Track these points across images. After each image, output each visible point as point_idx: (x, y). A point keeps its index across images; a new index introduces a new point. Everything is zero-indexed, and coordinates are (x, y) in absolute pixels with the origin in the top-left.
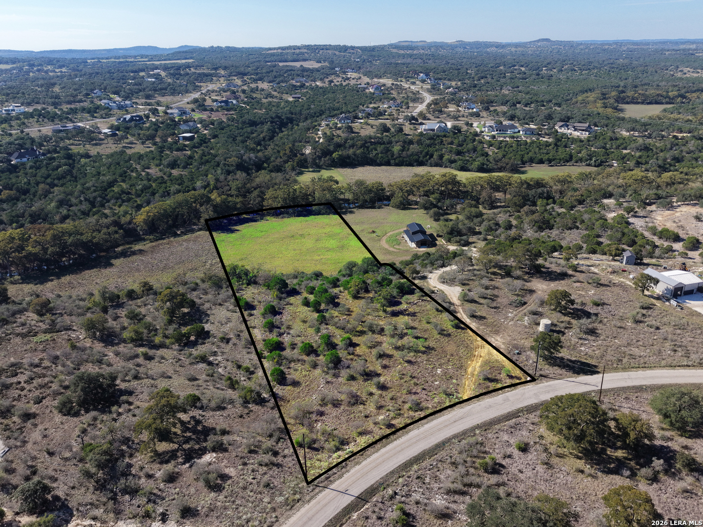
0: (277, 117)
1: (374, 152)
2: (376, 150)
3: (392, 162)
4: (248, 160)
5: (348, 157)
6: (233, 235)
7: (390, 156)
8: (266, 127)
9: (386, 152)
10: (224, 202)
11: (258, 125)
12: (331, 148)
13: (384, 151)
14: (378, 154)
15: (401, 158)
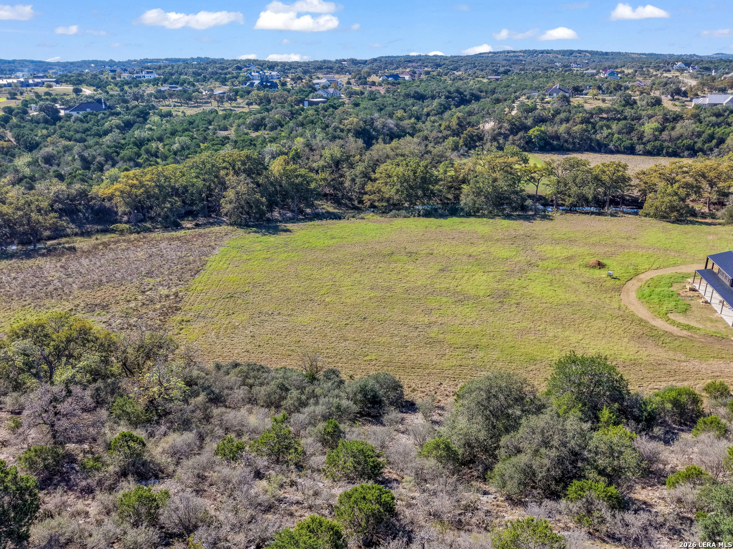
2: (609, 127)
4: (380, 126)
5: (557, 137)
9: (629, 133)
11: (426, 99)
12: (529, 122)
13: (625, 130)
14: (613, 135)
15: (658, 143)
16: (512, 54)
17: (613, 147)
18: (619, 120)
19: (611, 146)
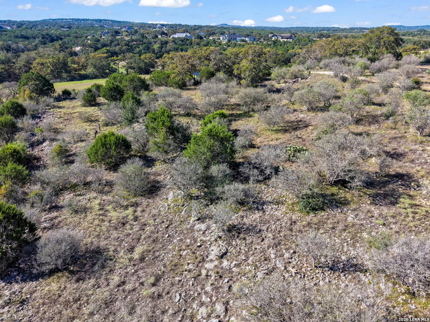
0: (48, 35)
8: (37, 40)
11: (30, 38)
13: (146, 48)
14: (141, 51)
18: (142, 44)
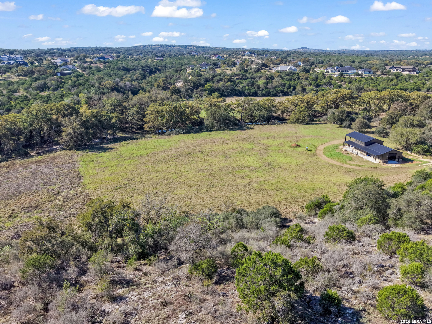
0: (146, 66)
1: (241, 86)
2: (242, 83)
3: (259, 93)
4: (123, 86)
5: (218, 89)
6: (107, 154)
7: (256, 88)
8: (138, 72)
10: (95, 116)
11: (131, 71)
12: (202, 81)
13: (250, 84)
14: (245, 87)
15: (267, 90)
16: (154, 47)
17: (247, 93)
18: (245, 79)
19: (246, 93)
